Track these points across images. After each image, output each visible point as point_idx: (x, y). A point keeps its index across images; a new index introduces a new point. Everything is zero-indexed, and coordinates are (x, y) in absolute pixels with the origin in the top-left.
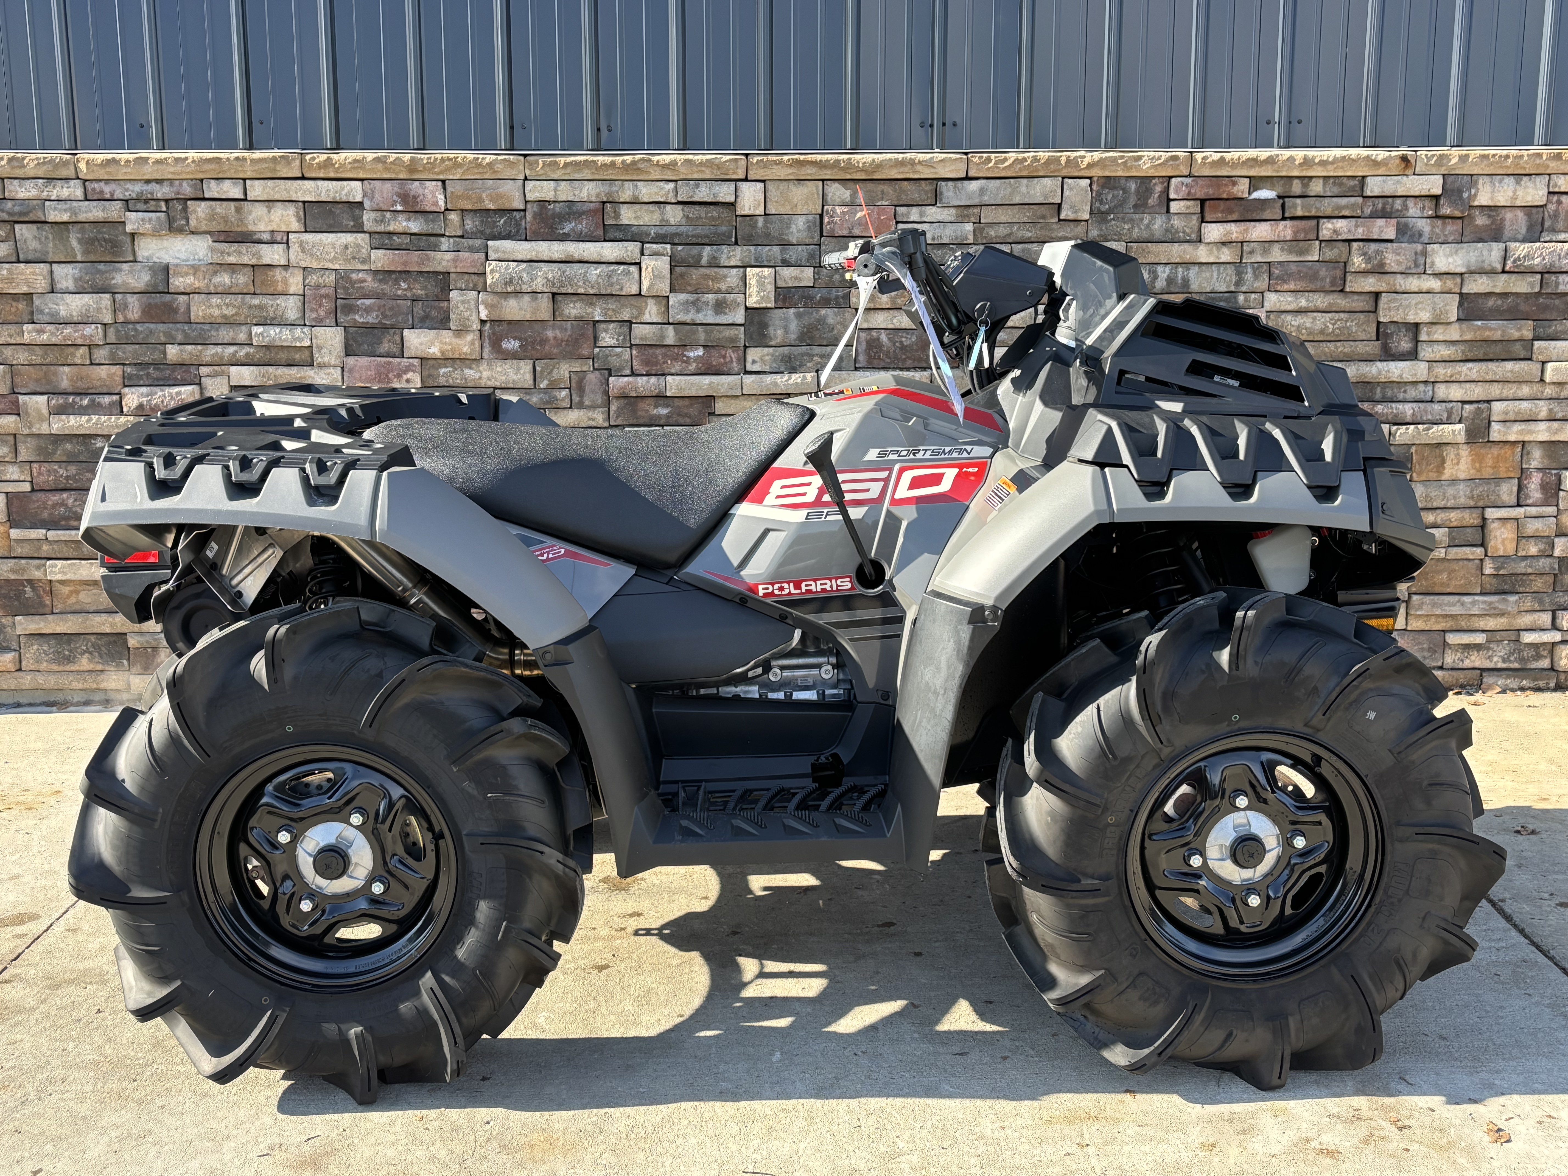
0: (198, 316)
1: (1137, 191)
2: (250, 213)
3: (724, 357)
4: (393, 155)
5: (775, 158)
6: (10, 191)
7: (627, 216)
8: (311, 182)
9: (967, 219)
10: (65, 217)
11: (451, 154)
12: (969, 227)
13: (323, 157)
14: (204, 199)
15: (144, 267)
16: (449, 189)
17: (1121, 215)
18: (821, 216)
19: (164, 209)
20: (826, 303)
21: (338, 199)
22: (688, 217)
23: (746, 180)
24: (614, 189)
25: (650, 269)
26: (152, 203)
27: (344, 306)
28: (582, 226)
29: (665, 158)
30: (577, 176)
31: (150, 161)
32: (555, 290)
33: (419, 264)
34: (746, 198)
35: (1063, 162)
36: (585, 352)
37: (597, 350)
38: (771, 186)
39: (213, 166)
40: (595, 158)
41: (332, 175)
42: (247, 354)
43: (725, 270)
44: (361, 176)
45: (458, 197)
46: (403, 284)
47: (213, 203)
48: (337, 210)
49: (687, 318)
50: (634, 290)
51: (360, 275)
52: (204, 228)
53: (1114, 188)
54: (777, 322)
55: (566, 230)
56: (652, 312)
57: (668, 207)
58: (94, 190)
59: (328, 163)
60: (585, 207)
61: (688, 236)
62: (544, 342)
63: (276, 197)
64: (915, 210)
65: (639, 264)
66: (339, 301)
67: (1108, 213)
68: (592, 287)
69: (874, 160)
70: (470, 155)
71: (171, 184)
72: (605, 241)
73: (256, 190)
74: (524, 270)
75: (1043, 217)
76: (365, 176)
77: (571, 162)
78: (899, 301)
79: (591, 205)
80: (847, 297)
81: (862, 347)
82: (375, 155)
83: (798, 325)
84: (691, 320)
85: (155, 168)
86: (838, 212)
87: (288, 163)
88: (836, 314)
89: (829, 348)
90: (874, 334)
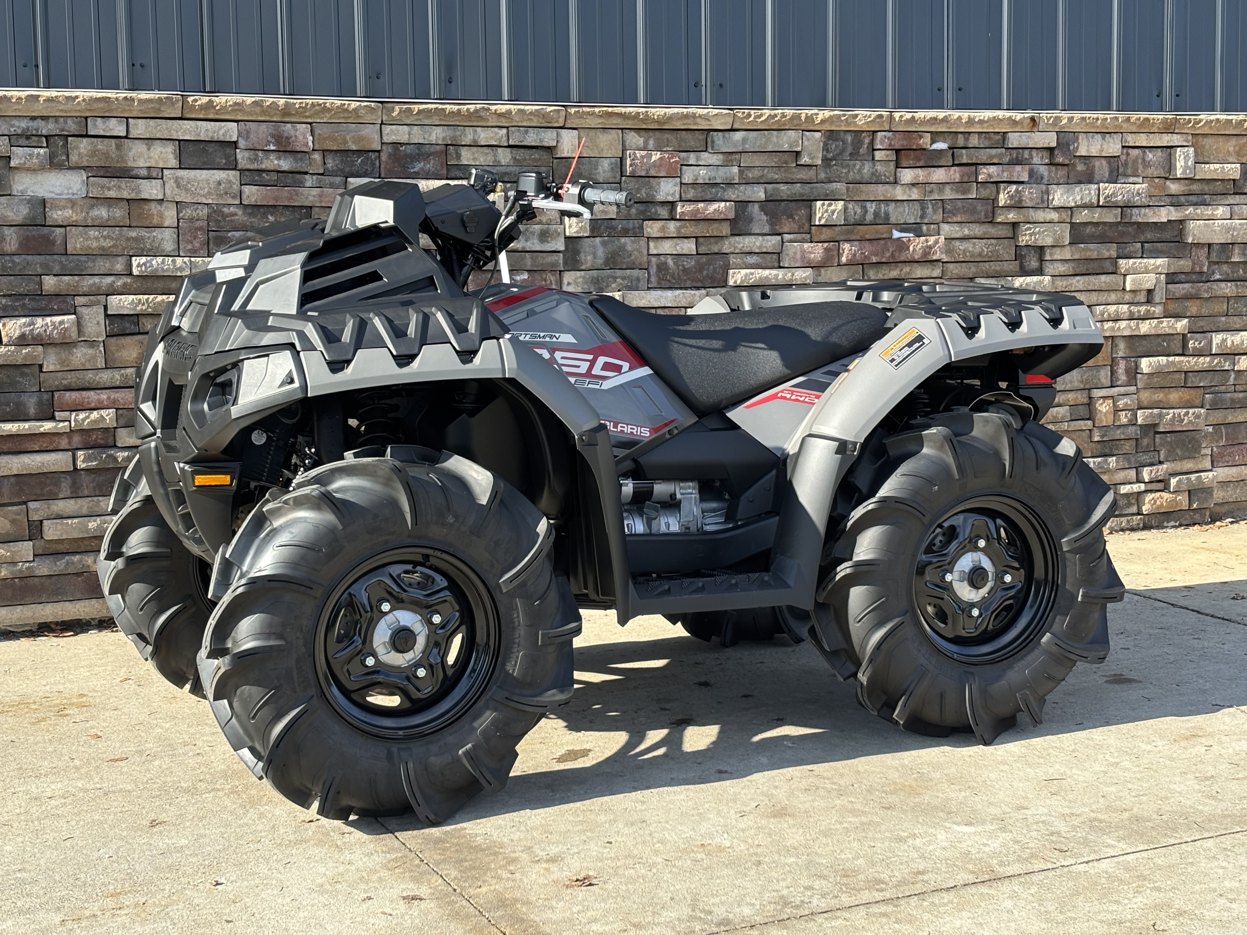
0: (75, 248)
1: (852, 142)
2: (130, 149)
3: (545, 280)
4: (269, 100)
5: (588, 109)
7: (466, 157)
8: (190, 122)
9: (732, 164)
11: (320, 100)
12: (735, 170)
13: (205, 100)
14: (87, 136)
15: (22, 200)
16: (317, 131)
17: (840, 162)
18: (622, 159)
19: (45, 145)
20: (625, 233)
21: (216, 139)
22: (515, 159)
23: (564, 127)
24: (458, 133)
26: (34, 138)
27: (216, 238)
28: (430, 166)
29: (502, 108)
30: (427, 122)
31: (41, 99)
33: (289, 199)
34: (565, 143)
35: (803, 118)
38: (583, 133)
39: (102, 105)
40: (444, 107)
41: (211, 116)
42: (125, 284)
44: (239, 118)
45: (325, 139)
46: (270, 217)
47: (95, 140)
48: (211, 148)
51: (232, 209)
52: (85, 164)
53: (836, 140)
54: (587, 249)
55: (416, 170)
57: (500, 150)
59: (210, 105)
60: (433, 149)
61: (515, 175)
63: (158, 136)
64: (692, 155)
66: (211, 233)
67: (831, 160)
69: (666, 113)
70: (337, 101)
71: (57, 122)
72: (447, 179)
73: (140, 128)
75: (786, 162)
76: (242, 118)
77: (424, 110)
78: (683, 231)
79: (438, 147)
80: (641, 227)
81: (653, 270)
82: (253, 99)
83: (604, 252)
84: (523, 247)
85: (45, 106)
86: (638, 155)
87: (173, 104)
88: (633, 242)
89: (628, 271)
90: (662, 258)
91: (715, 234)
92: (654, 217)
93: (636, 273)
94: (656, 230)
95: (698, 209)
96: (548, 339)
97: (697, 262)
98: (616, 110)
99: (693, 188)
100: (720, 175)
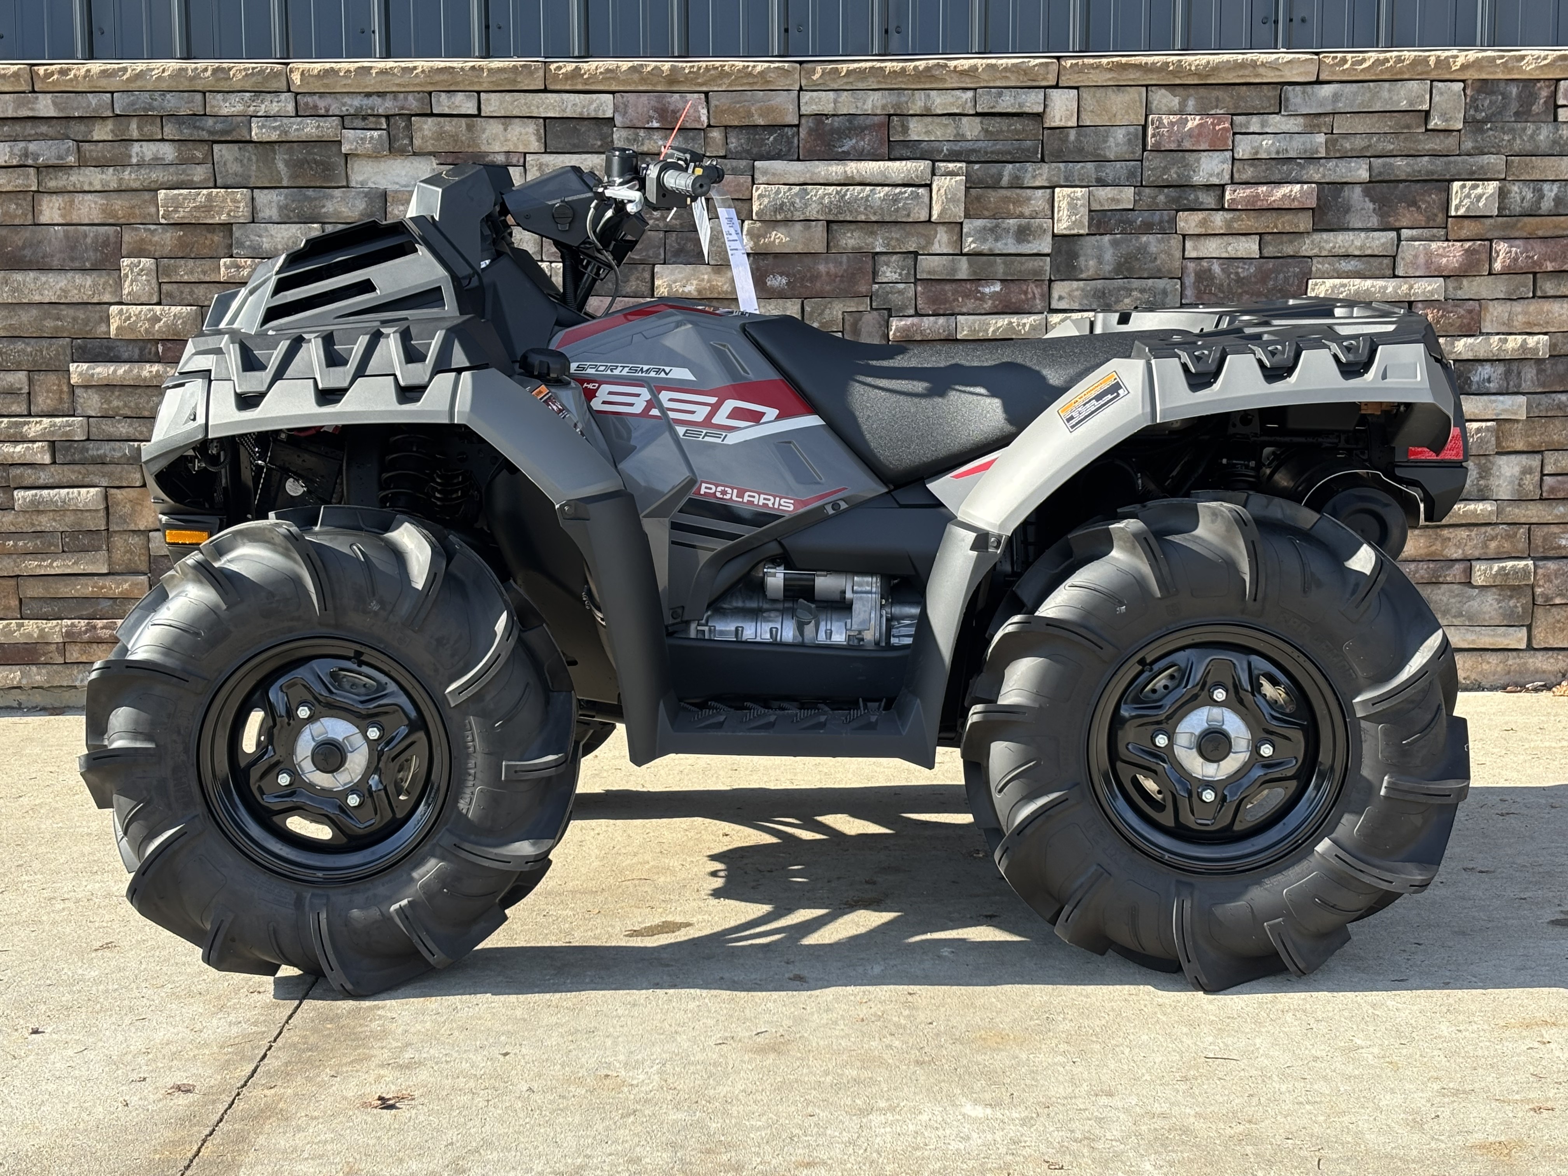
1: (1520, 96)
2: (484, 131)
3: (1026, 293)
4: (651, 64)
5: (1092, 61)
6: (213, 107)
7: (917, 131)
8: (555, 95)
9: (1317, 130)
10: (274, 137)
11: (717, 62)
12: (1321, 138)
13: (570, 67)
14: (432, 115)
15: (359, 193)
16: (713, 102)
17: (1500, 125)
18: (1145, 127)
19: (385, 126)
20: (1147, 228)
21: (585, 115)
22: (987, 131)
23: (1057, 86)
24: (904, 99)
25: (942, 191)
26: (372, 119)
28: (864, 143)
29: (964, 63)
30: (860, 86)
31: (374, 71)
32: (831, 218)
34: (1057, 108)
35: (1432, 62)
36: (863, 289)
37: (877, 286)
38: (1085, 94)
39: (445, 77)
40: (883, 65)
41: (580, 87)
43: (1028, 191)
44: (614, 88)
45: (723, 112)
47: (442, 119)
48: (583, 127)
49: (985, 248)
50: (924, 216)
52: (431, 149)
53: (1492, 93)
54: (1089, 251)
55: (845, 149)
56: (942, 241)
57: (965, 120)
58: (307, 104)
59: (576, 73)
60: (869, 121)
61: (986, 153)
62: (815, 278)
63: (515, 113)
64: (1255, 119)
65: (929, 186)
67: (1484, 121)
68: (875, 214)
69: (1208, 62)
70: (739, 63)
71: (395, 99)
72: (890, 159)
73: (493, 104)
74: (796, 194)
75: (1408, 127)
76: (617, 88)
77: (855, 70)
78: (1235, 225)
79: (876, 118)
80: (1173, 221)
81: (1189, 280)
82: (631, 64)
83: (1114, 254)
84: (990, 249)
85: (379, 79)
86: (1165, 121)
87: (531, 73)
88: (1160, 241)
89: (1151, 281)
90: (1205, 264)
91: (1288, 229)
92: (1193, 206)
93: (1161, 284)
94: (1193, 224)
95: (1258, 195)
96: (653, 374)
97: (1259, 269)
98: (1132, 60)
99: (1252, 165)
100: (1295, 147)
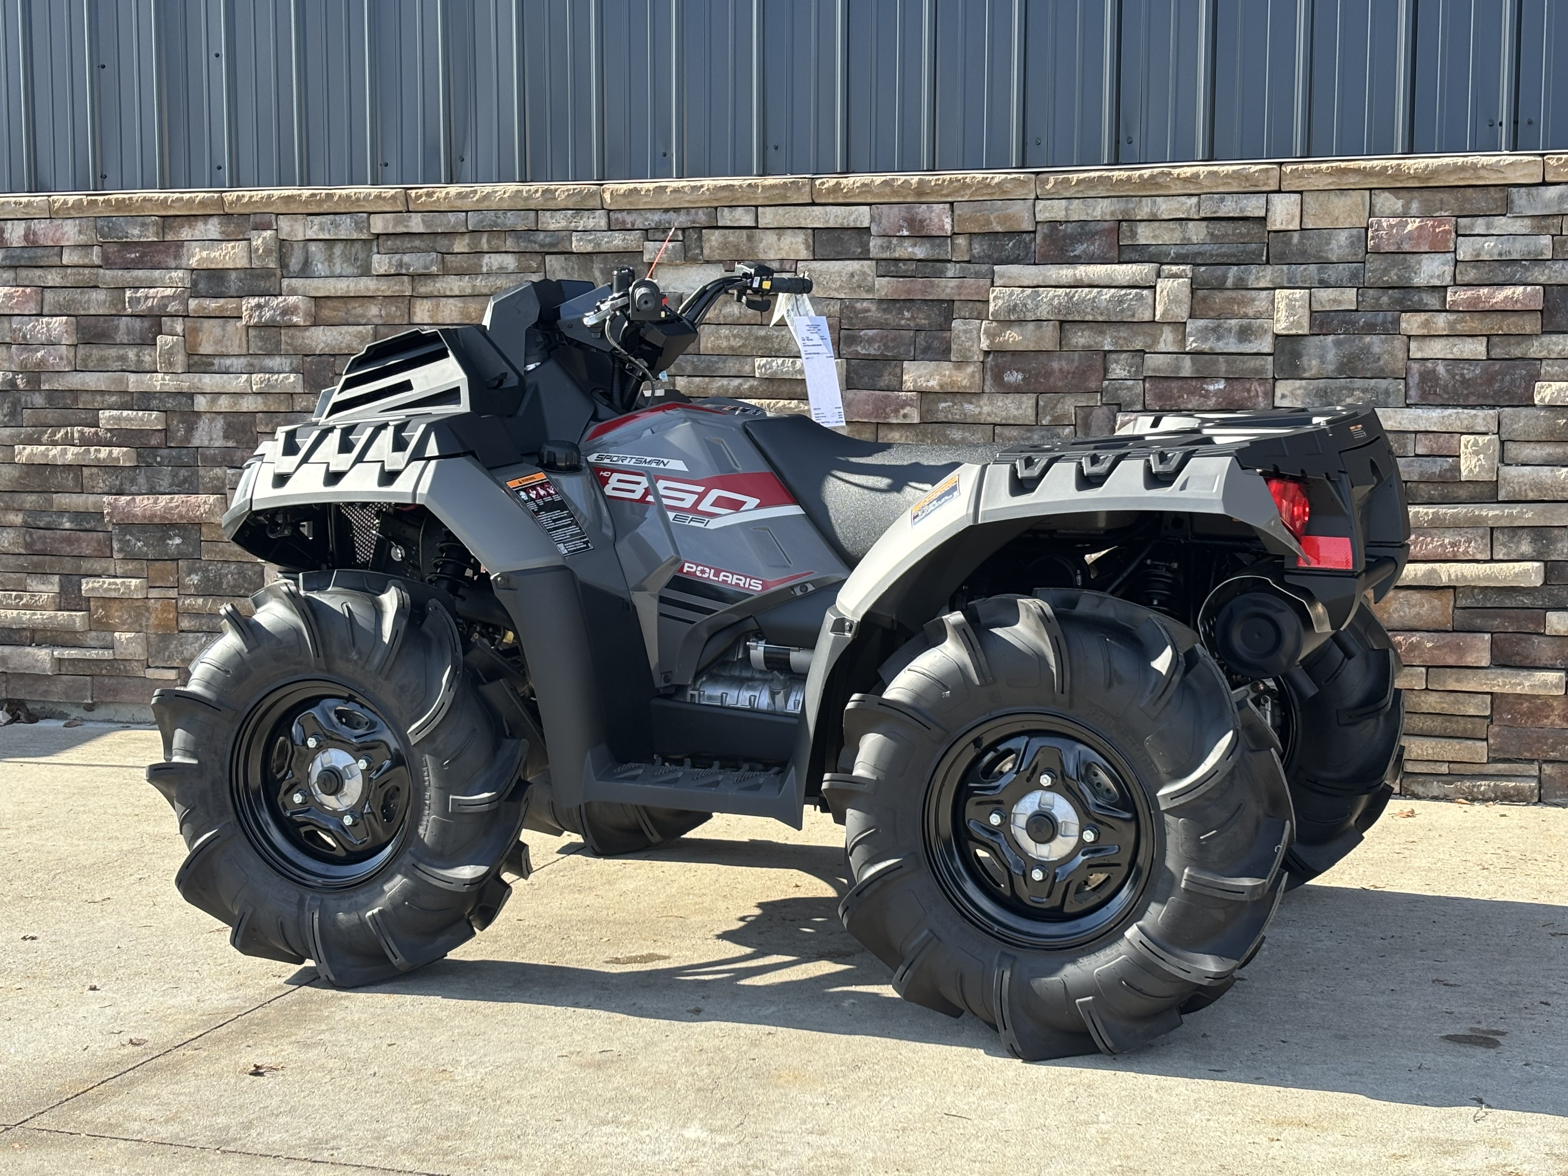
0: (707, 349)
2: (761, 241)
3: (1249, 391)
4: (901, 178)
5: (1311, 166)
6: (543, 223)
7: (1145, 235)
8: (820, 208)
9: (1545, 231)
10: (589, 248)
11: (959, 175)
12: (1546, 240)
13: (833, 182)
14: (718, 227)
16: (957, 211)
18: (1366, 230)
19: (681, 238)
20: (1370, 329)
21: (845, 225)
22: (1212, 235)
23: (1279, 191)
24: (1131, 206)
25: (1165, 292)
26: (670, 232)
27: (847, 337)
28: (1094, 248)
29: (1187, 171)
30: (1092, 193)
31: (668, 190)
32: (1061, 318)
33: (923, 292)
34: (1278, 211)
36: (1093, 385)
37: (1107, 382)
38: (1307, 197)
39: (727, 194)
40: (1110, 174)
41: (841, 200)
42: (751, 387)
43: (1253, 292)
44: (870, 201)
45: (965, 220)
46: (906, 314)
47: (727, 231)
48: (845, 236)
49: (1206, 347)
50: (1147, 316)
51: (865, 304)
52: (717, 257)
54: (1312, 351)
55: (1077, 253)
56: (1167, 340)
57: (1191, 224)
58: (617, 219)
59: (837, 187)
60: (1099, 227)
61: (1212, 256)
62: (1049, 374)
63: (786, 225)
64: (1480, 221)
65: (1154, 287)
66: (843, 332)
68: (1101, 314)
69: (1427, 166)
70: (979, 175)
71: (688, 214)
72: (1120, 263)
73: (768, 217)
74: (1028, 296)
76: (873, 201)
77: (1084, 179)
78: (1459, 327)
79: (1106, 224)
80: (1397, 322)
81: (1414, 380)
82: (884, 178)
83: (1337, 355)
84: (1211, 348)
85: (673, 197)
86: (1385, 224)
87: (799, 189)
88: (1383, 342)
89: (1373, 381)
90: (1429, 365)
91: (1514, 331)
92: (1417, 307)
93: (1383, 384)
94: (1416, 325)
95: (1479, 297)
96: (654, 465)
97: (1485, 371)
98: (1352, 165)
99: (1474, 267)
100: (1517, 249)
